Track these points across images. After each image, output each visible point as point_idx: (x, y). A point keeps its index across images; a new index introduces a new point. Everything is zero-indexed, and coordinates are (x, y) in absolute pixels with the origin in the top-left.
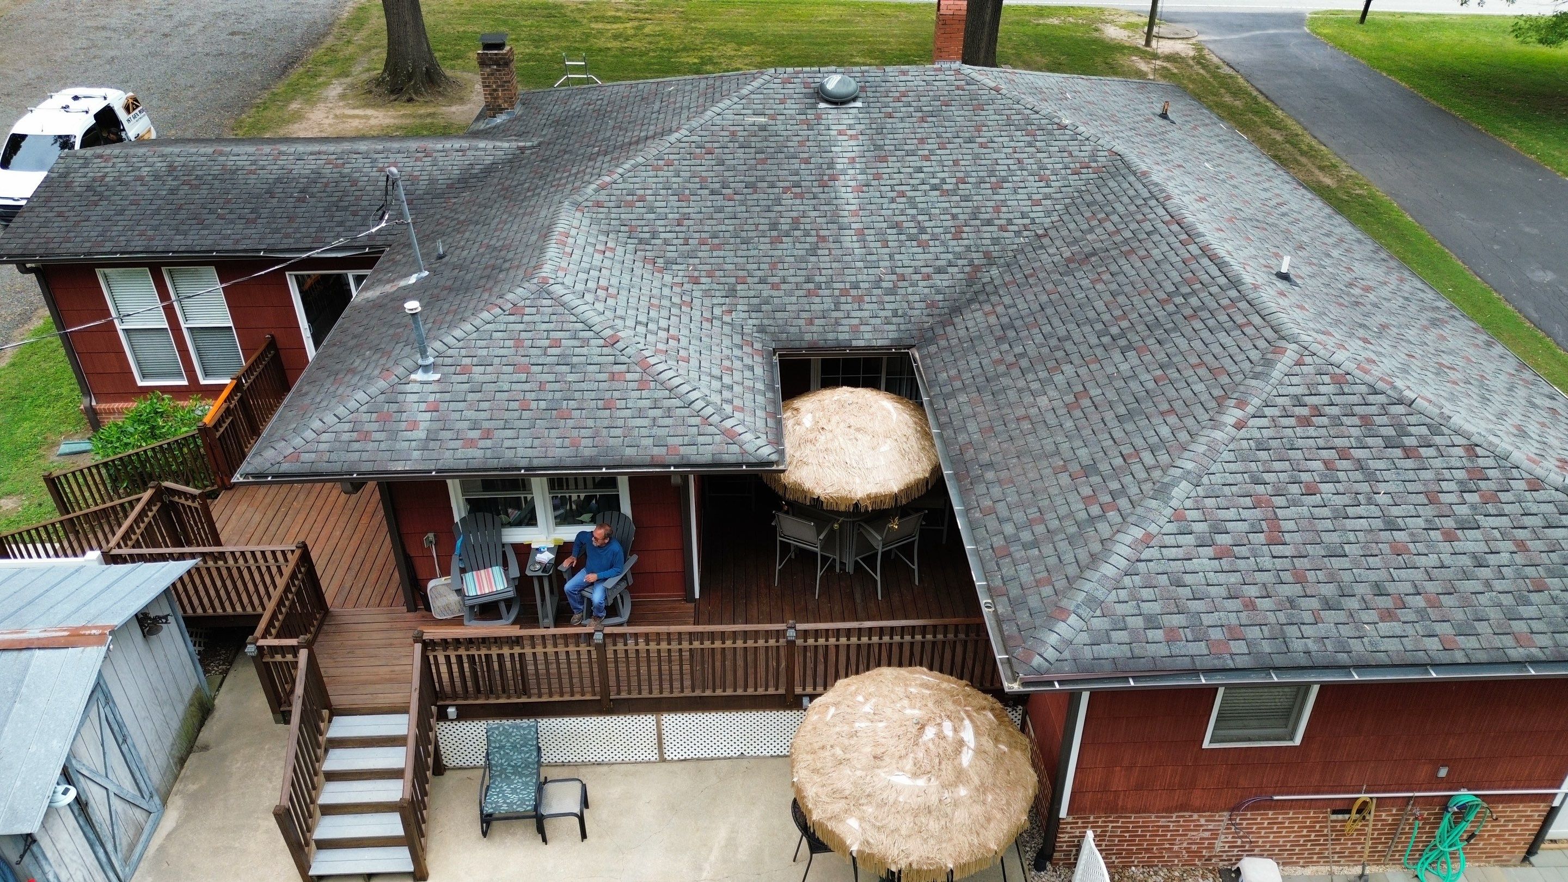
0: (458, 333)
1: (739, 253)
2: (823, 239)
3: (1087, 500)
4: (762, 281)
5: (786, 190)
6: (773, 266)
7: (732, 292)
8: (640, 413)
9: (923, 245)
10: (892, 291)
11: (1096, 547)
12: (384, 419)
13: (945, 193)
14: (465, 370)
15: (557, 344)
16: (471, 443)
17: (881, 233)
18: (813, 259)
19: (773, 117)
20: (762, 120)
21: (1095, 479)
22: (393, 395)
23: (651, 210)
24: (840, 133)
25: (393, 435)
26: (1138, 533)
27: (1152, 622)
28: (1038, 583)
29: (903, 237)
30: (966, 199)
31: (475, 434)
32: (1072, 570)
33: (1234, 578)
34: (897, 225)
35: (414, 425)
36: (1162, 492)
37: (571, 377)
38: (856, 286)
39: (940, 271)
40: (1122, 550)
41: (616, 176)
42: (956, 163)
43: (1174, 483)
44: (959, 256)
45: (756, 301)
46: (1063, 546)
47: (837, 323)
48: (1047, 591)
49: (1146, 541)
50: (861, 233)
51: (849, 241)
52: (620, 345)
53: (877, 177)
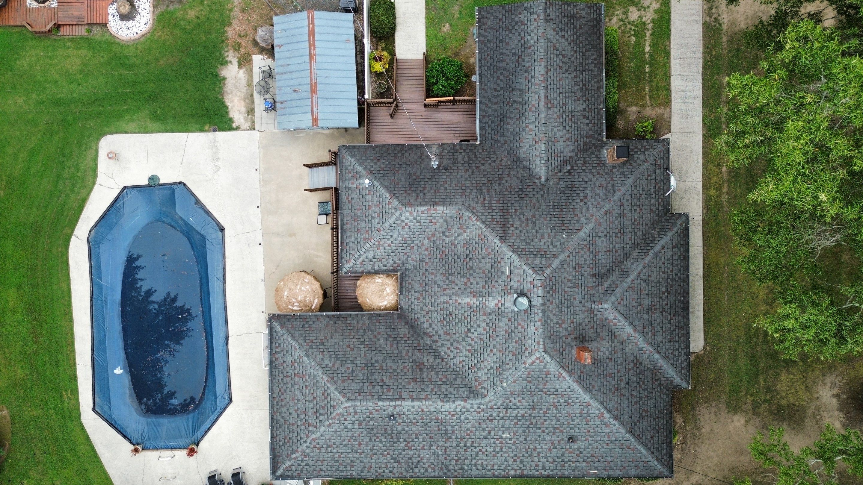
0: (381, 189)
1: (438, 264)
2: (445, 290)
3: (312, 341)
4: (426, 270)
5: (469, 280)
6: (432, 274)
7: (421, 261)
8: (356, 239)
9: (442, 322)
10: (421, 309)
11: (297, 338)
12: (354, 176)
13: (466, 334)
14: (369, 193)
15: (378, 215)
16: (347, 198)
17: (447, 309)
18: (436, 286)
19: (508, 277)
20: (507, 272)
21: (318, 344)
22: (362, 177)
23: (458, 235)
24: (500, 301)
25: (350, 180)
26: (297, 347)
27: (279, 344)
28: (292, 325)
29: (445, 316)
30: (463, 339)
31: (350, 199)
32: (293, 332)
33: (287, 363)
34: (451, 314)
35: (352, 184)
36: (307, 355)
37: (367, 220)
38: (424, 298)
39: (430, 325)
40: (293, 343)
41: (475, 222)
42: (482, 339)
43: (309, 359)
44: (436, 332)
45: (418, 268)
46: (301, 332)
47: (410, 291)
48: (290, 326)
49: (295, 348)
50: (447, 302)
51: (444, 299)
52: (377, 232)
53: (475, 311)
